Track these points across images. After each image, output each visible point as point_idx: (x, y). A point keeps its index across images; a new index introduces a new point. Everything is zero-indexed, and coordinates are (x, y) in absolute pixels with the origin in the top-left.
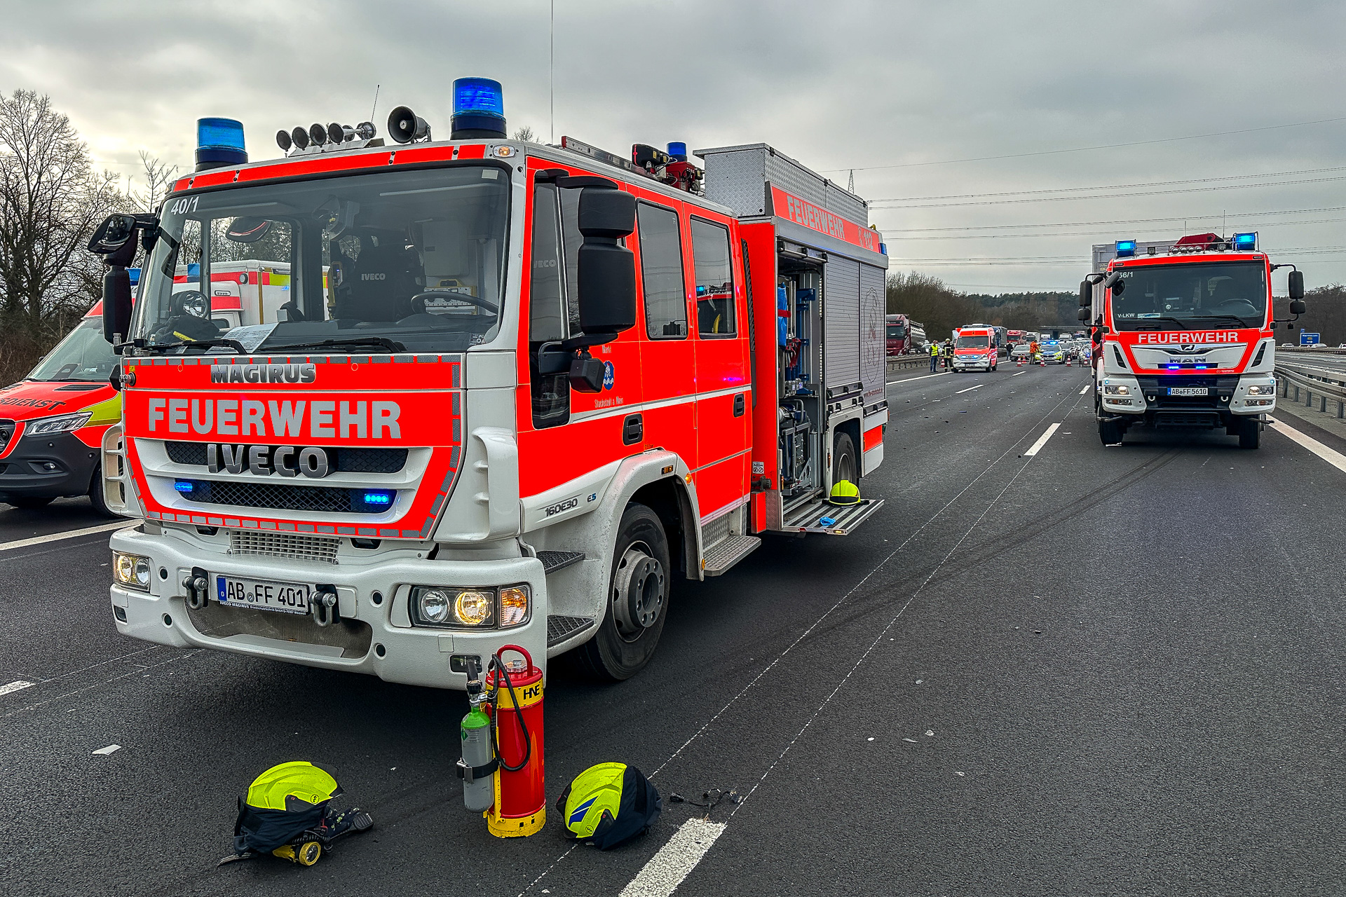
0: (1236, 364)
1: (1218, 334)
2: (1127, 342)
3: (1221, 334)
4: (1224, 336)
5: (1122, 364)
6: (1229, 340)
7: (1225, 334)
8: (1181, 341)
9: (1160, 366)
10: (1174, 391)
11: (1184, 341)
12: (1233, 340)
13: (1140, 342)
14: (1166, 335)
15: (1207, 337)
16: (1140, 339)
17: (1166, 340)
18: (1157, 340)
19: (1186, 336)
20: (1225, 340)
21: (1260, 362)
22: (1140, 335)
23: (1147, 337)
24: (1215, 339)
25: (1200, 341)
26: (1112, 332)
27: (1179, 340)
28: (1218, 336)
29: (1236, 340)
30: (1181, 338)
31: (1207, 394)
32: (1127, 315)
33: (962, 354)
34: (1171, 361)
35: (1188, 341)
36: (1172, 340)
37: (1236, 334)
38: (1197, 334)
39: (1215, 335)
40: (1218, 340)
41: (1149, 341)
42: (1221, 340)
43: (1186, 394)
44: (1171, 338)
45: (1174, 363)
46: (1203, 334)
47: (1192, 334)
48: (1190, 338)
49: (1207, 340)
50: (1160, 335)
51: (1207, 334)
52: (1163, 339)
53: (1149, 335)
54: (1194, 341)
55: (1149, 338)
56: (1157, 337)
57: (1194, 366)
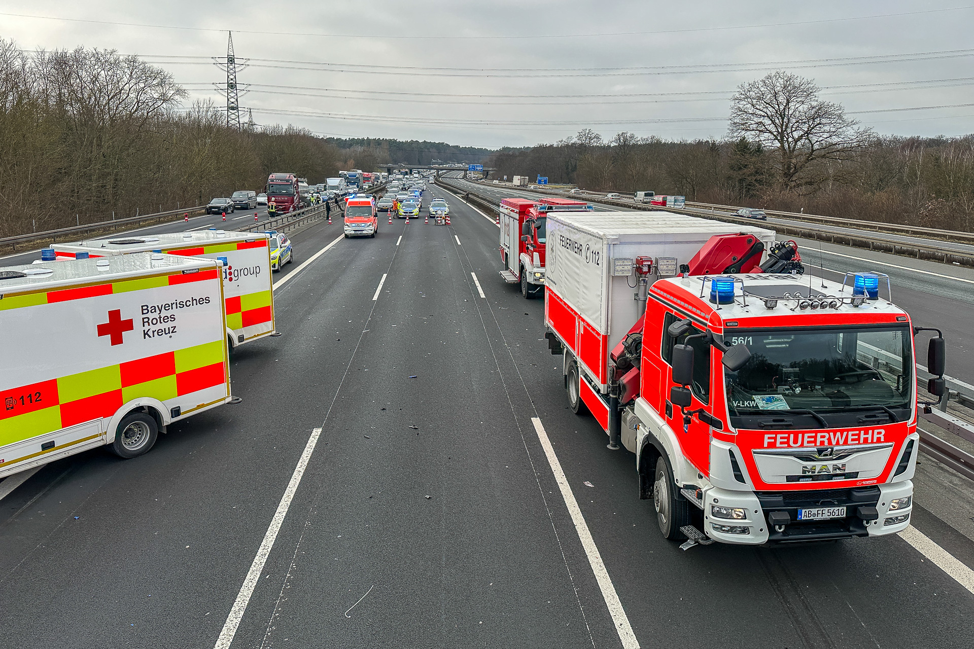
0: (878, 472)
1: (862, 432)
2: (748, 444)
3: (866, 433)
4: (870, 436)
5: (739, 478)
6: (875, 440)
7: (870, 432)
8: (818, 444)
9: (789, 478)
10: (806, 514)
11: (822, 443)
12: (879, 440)
13: (766, 445)
14: (800, 436)
15: (850, 437)
16: (766, 441)
17: (800, 443)
18: (788, 443)
19: (824, 437)
20: (870, 441)
21: (905, 467)
22: (766, 436)
23: (775, 438)
24: (859, 439)
25: (841, 442)
26: (727, 429)
27: (815, 442)
28: (862, 436)
29: (882, 440)
30: (819, 440)
31: (845, 516)
32: (746, 403)
33: (352, 222)
34: (804, 472)
35: (826, 443)
36: (807, 442)
37: (883, 431)
38: (838, 434)
39: (859, 435)
40: (862, 441)
41: (778, 445)
42: (866, 441)
43: (820, 517)
44: (806, 440)
45: (807, 474)
46: (845, 433)
47: (832, 434)
48: (829, 439)
49: (849, 442)
50: (792, 436)
51: (850, 433)
52: (795, 442)
53: (779, 436)
54: (834, 443)
55: (779, 440)
56: (788, 438)
57: (831, 477)
